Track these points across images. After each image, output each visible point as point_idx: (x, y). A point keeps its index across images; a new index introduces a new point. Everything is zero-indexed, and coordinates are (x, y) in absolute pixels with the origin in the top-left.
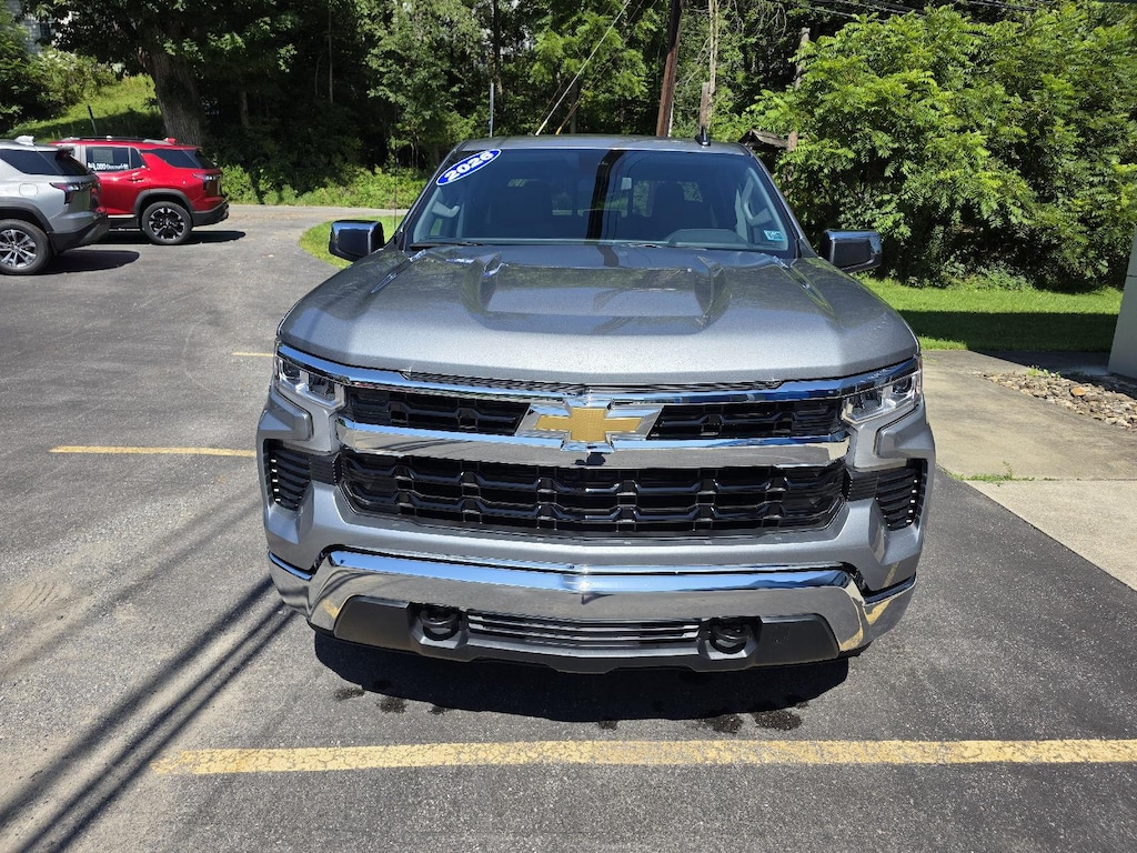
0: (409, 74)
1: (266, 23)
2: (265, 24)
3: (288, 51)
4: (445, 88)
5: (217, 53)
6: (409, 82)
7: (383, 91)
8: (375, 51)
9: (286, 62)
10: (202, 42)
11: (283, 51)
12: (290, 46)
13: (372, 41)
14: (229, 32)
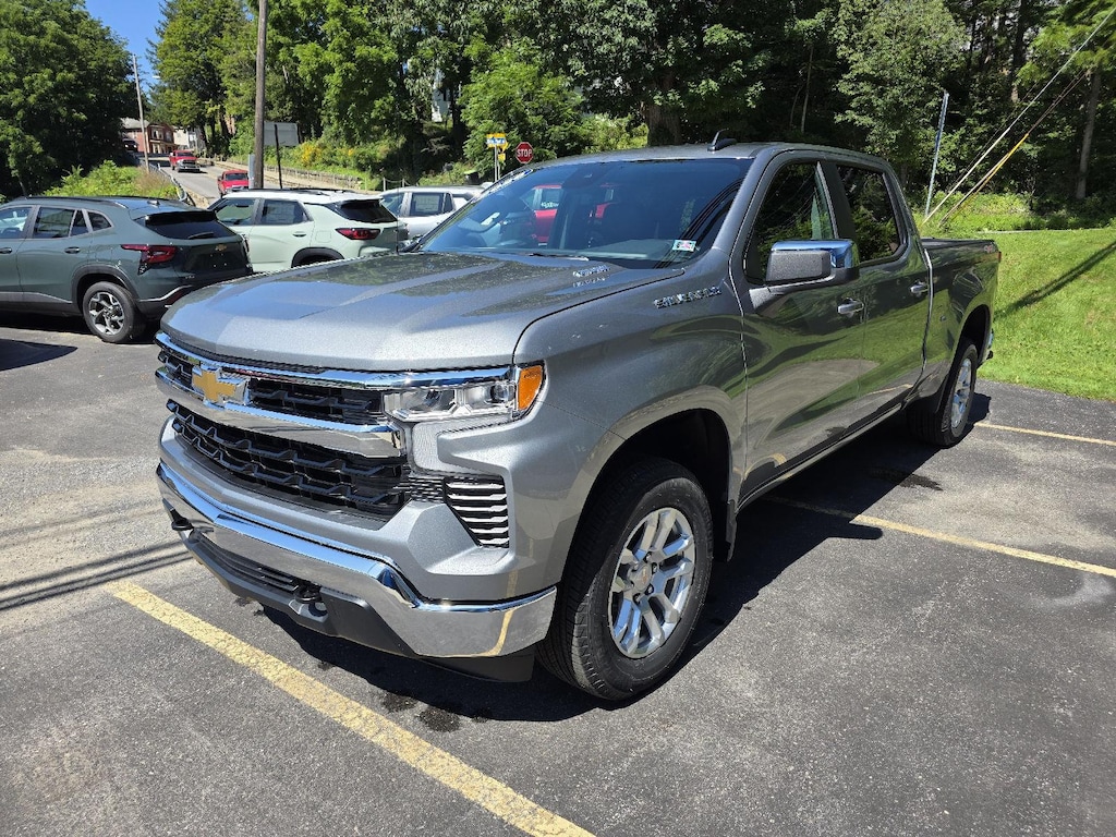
0: (881, 94)
1: (738, 66)
2: (736, 67)
3: (757, 88)
4: (920, 104)
5: (695, 98)
6: (880, 102)
7: (851, 115)
8: (846, 77)
9: (753, 99)
10: (683, 91)
11: (752, 89)
12: (759, 84)
13: (845, 66)
14: (706, 79)
